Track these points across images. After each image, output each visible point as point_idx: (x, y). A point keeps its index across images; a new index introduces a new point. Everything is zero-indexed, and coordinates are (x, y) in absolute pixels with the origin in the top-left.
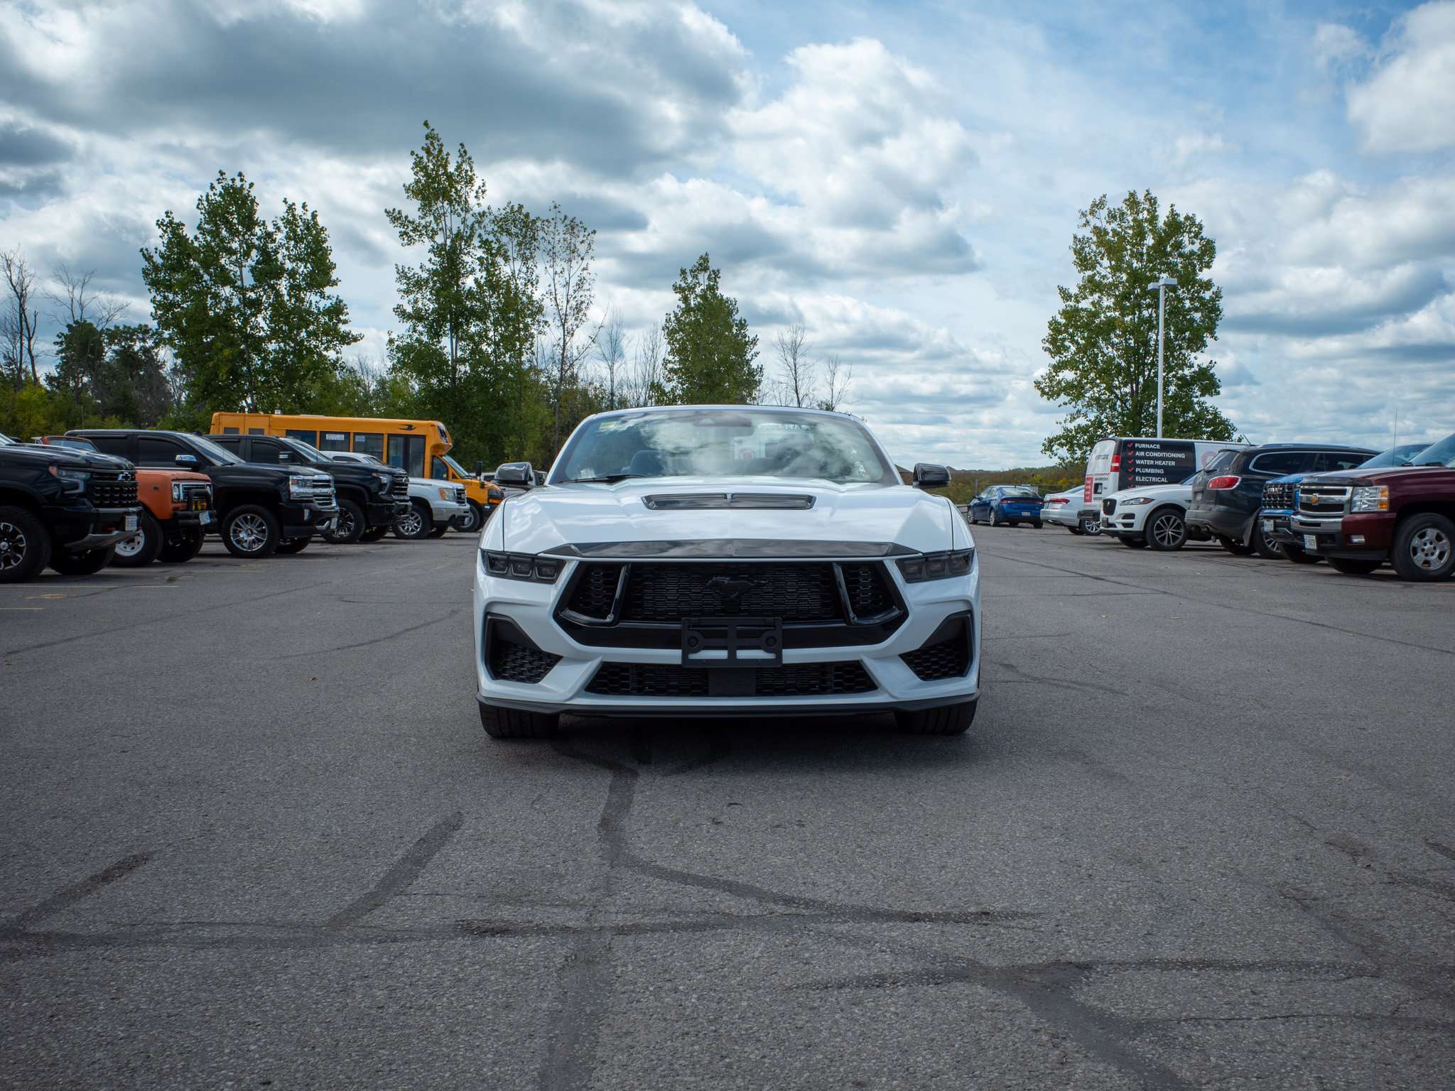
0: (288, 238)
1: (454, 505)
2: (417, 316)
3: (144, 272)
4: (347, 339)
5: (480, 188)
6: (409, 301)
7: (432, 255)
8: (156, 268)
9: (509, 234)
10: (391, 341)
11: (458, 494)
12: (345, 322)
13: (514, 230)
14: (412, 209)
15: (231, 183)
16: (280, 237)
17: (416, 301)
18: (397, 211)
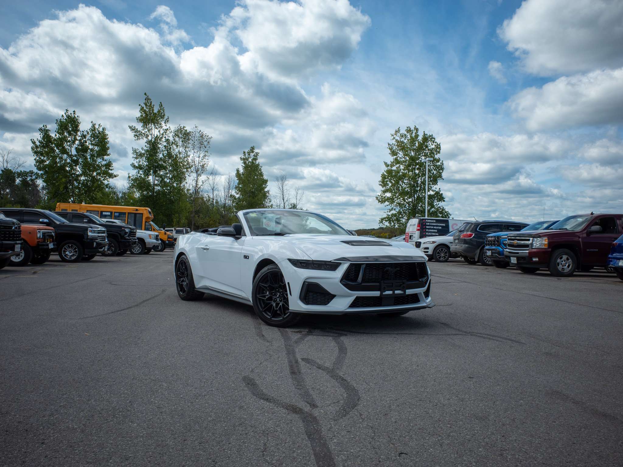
0: (91, 136)
1: (155, 241)
2: (140, 167)
3: (32, 148)
4: (111, 176)
5: (166, 119)
6: (137, 162)
7: (146, 144)
8: (37, 147)
9: (179, 137)
10: (129, 177)
11: (156, 237)
12: (112, 170)
13: (180, 136)
14: (139, 126)
15: (70, 115)
16: (88, 136)
17: (140, 162)
18: (133, 127)
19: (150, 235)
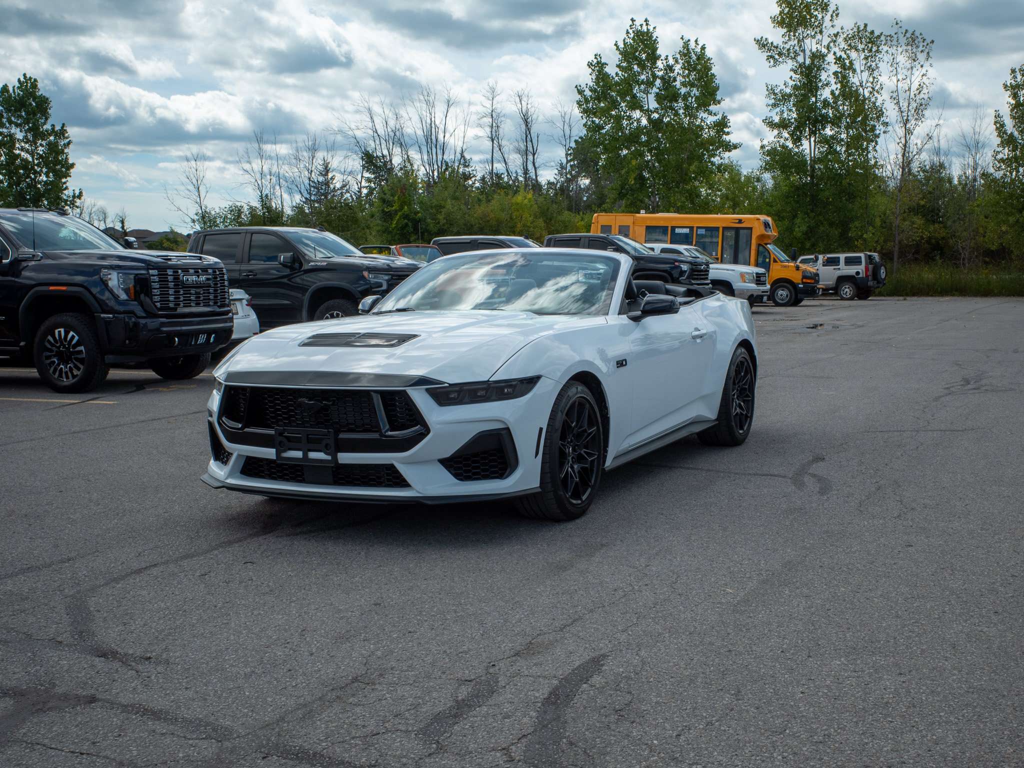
0: (684, 68)
1: (753, 286)
2: (783, 125)
3: (578, 103)
4: (729, 147)
5: (834, 12)
6: (777, 113)
7: (792, 73)
8: (587, 101)
9: (857, 50)
10: (762, 147)
11: (757, 277)
12: (728, 133)
13: (860, 47)
14: (776, 36)
15: (639, 28)
16: (678, 68)
17: (782, 112)
18: (764, 39)
19: (742, 275)
